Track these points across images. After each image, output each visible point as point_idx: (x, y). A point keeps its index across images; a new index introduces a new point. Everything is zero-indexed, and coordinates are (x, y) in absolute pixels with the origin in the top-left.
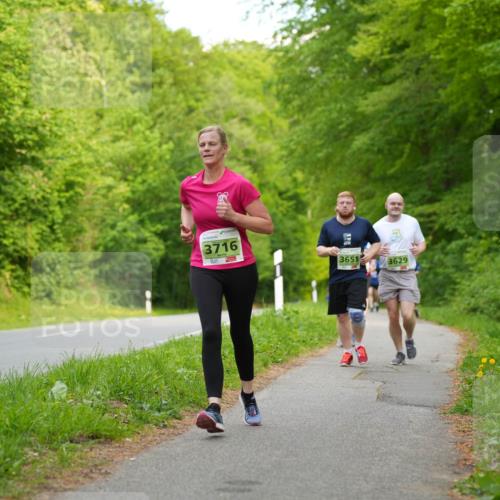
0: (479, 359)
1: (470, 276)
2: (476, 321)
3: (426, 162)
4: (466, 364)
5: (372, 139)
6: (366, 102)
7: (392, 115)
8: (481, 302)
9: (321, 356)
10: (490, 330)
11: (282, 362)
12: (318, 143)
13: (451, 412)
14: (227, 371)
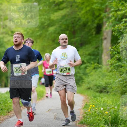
0: (89, 105)
1: (88, 77)
2: (89, 92)
3: (74, 38)
4: (85, 107)
5: (56, 29)
7: (63, 21)
8: (91, 86)
10: (94, 96)
12: (37, 29)
13: (79, 124)
14: (2, 109)
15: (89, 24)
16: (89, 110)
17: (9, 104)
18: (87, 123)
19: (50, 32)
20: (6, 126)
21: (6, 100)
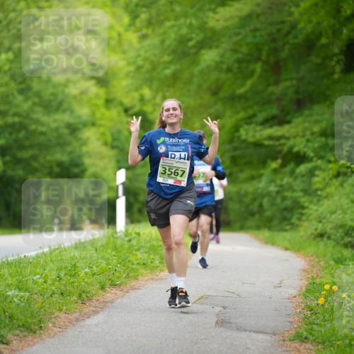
0: (322, 285)
1: (319, 200)
2: (321, 245)
3: (277, 83)
4: (308, 291)
5: (222, 56)
6: (217, 17)
7: (242, 31)
8: (328, 228)
9: (161, 279)
10: (336, 257)
11: (120, 285)
12: (166, 58)
13: (290, 340)
14: (62, 294)
15: (324, 41)
16: (321, 301)
17: (84, 279)
18: (314, 337)
19: (203, 65)
20: (74, 342)
21: (75, 264)
